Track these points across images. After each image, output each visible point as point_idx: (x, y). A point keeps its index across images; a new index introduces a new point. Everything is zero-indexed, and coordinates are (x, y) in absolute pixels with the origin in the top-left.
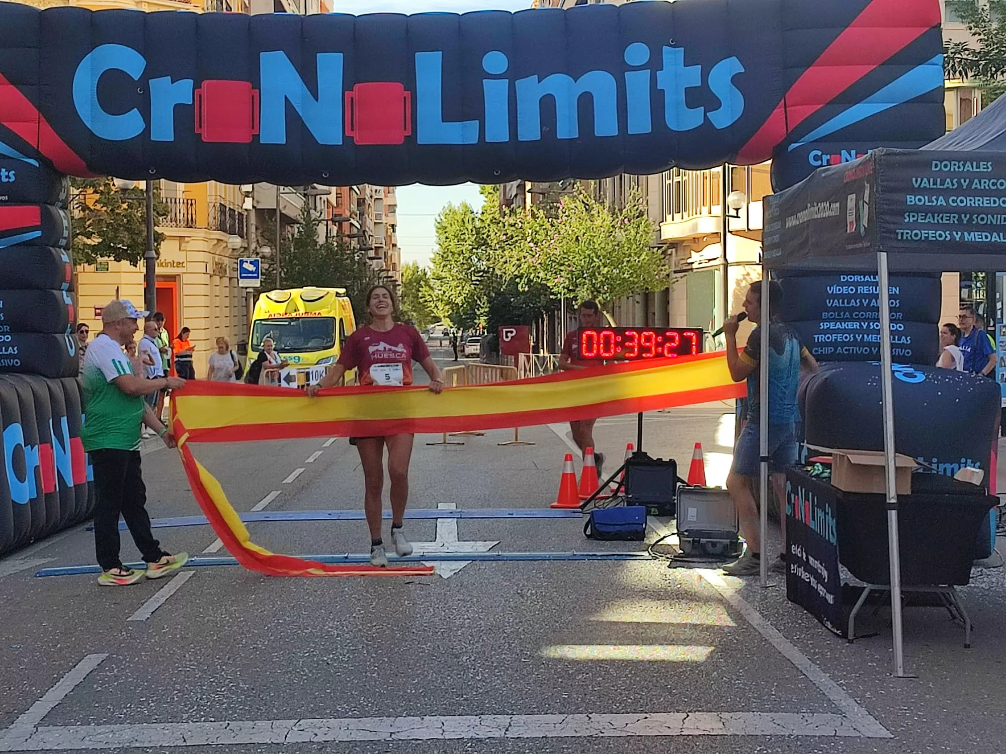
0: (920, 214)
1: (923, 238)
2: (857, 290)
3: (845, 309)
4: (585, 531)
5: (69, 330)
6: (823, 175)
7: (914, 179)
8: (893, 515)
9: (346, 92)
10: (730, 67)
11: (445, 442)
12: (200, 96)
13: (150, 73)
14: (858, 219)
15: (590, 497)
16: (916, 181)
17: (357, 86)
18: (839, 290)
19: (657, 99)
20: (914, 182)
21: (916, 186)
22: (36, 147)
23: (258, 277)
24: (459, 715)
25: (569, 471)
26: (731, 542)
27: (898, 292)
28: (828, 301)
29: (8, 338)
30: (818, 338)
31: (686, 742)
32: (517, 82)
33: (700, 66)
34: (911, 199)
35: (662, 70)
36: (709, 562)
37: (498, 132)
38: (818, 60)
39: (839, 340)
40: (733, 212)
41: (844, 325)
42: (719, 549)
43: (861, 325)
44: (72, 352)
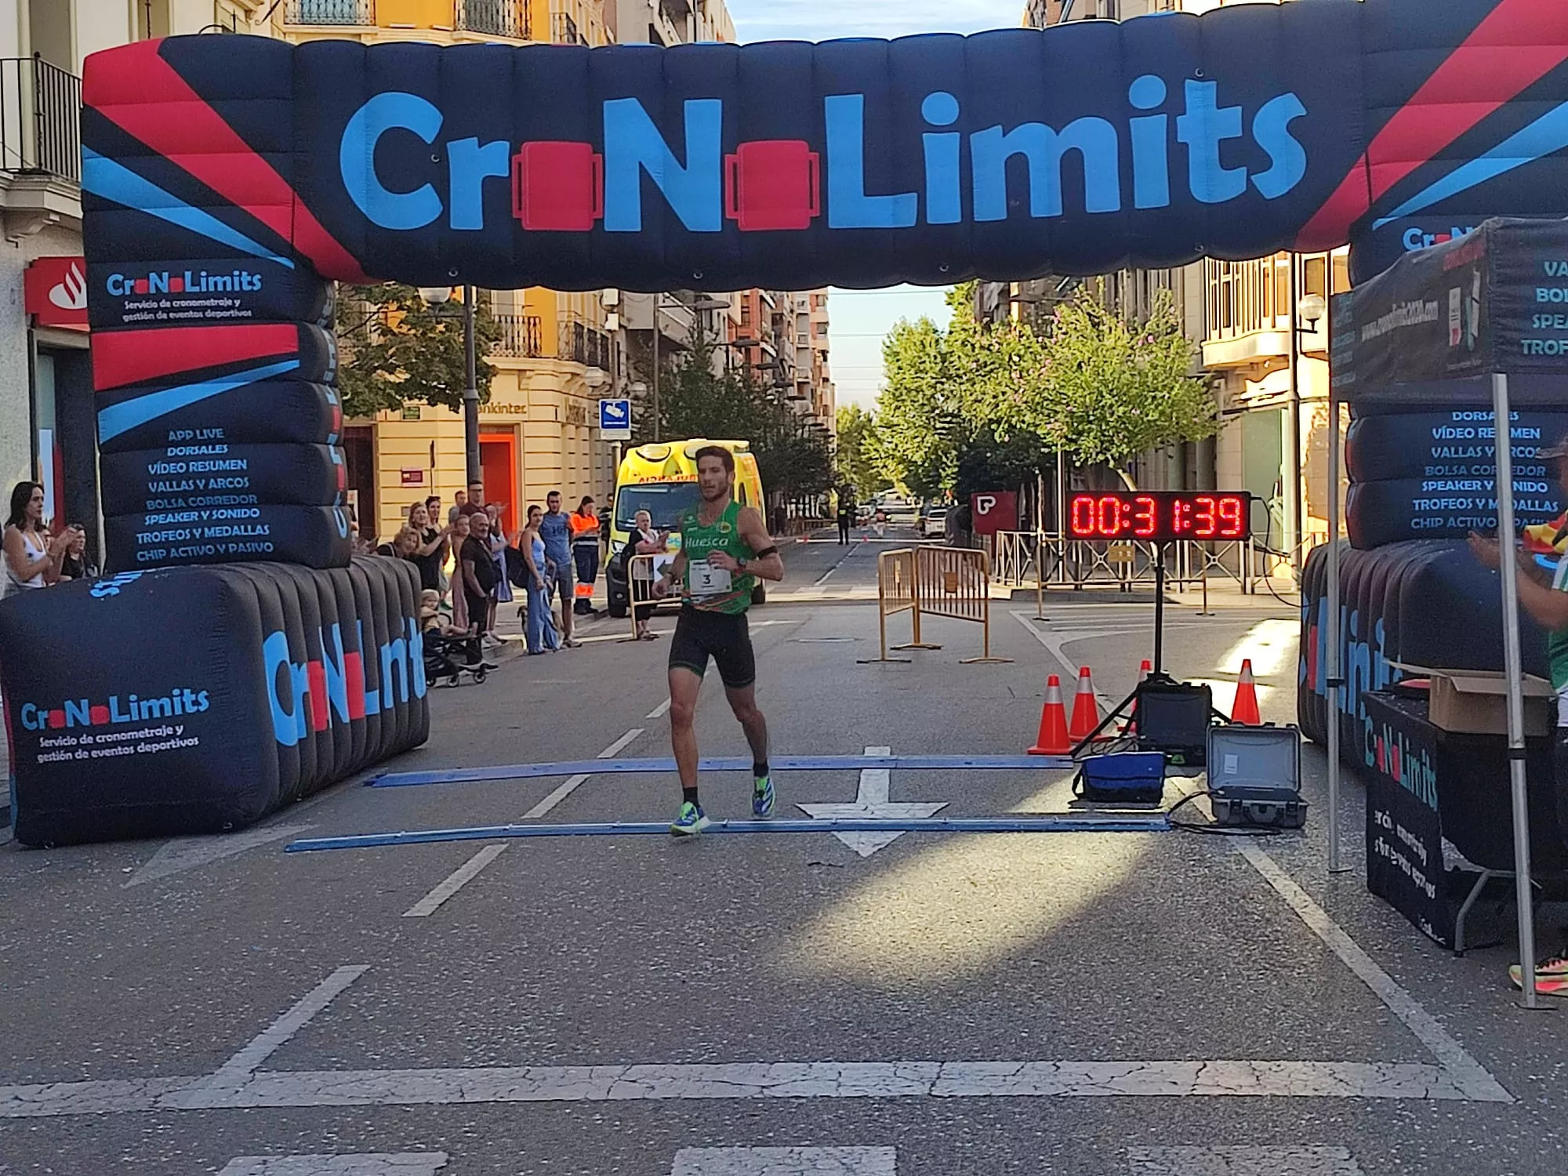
0: (1556, 316)
1: (1561, 352)
2: (1477, 433)
3: (1460, 462)
4: (1074, 788)
5: (338, 501)
6: (1415, 261)
7: (1547, 264)
8: (1518, 767)
9: (727, 156)
10: (1284, 108)
11: (883, 660)
12: (520, 165)
13: (447, 133)
14: (1464, 324)
15: (1084, 738)
16: (1551, 267)
17: (741, 147)
18: (1451, 433)
19: (1178, 155)
20: (1547, 269)
21: (1551, 273)
22: (289, 240)
23: (626, 426)
24: (865, 1061)
25: (1054, 700)
26: (1287, 805)
27: (1538, 436)
28: (1433, 450)
29: (255, 513)
30: (1420, 504)
31: (1198, 1105)
32: (972, 136)
33: (1240, 108)
34: (1543, 294)
35: (1184, 114)
36: (1256, 835)
37: (945, 209)
38: (1416, 96)
39: (1451, 507)
40: (1307, 325)
41: (1459, 486)
42: (1271, 815)
43: (1483, 486)
44: (343, 532)
